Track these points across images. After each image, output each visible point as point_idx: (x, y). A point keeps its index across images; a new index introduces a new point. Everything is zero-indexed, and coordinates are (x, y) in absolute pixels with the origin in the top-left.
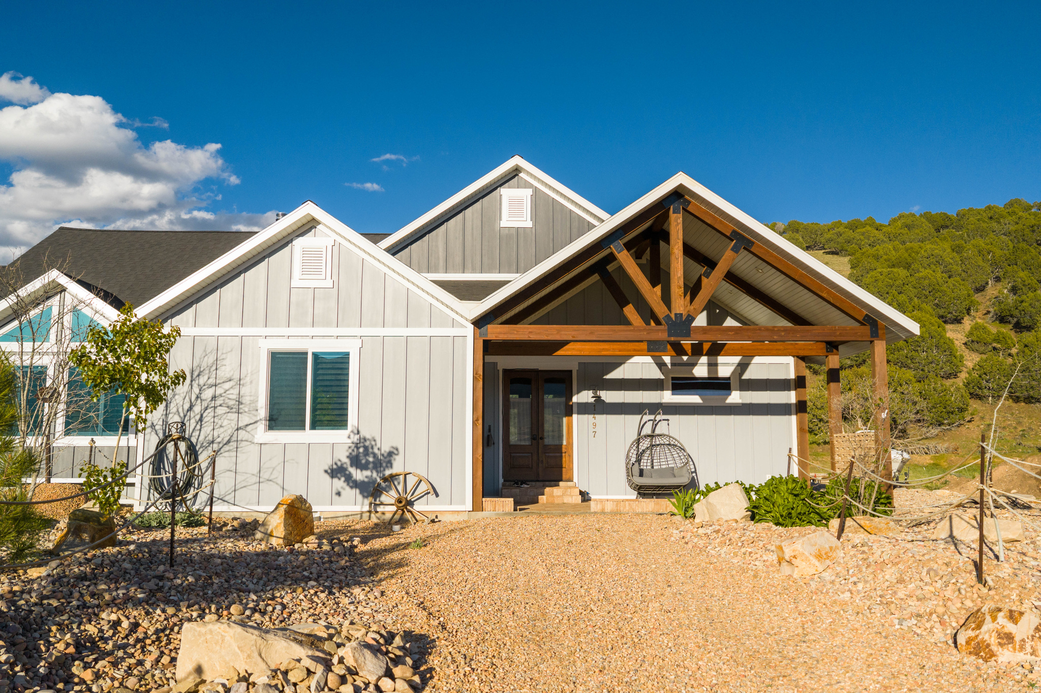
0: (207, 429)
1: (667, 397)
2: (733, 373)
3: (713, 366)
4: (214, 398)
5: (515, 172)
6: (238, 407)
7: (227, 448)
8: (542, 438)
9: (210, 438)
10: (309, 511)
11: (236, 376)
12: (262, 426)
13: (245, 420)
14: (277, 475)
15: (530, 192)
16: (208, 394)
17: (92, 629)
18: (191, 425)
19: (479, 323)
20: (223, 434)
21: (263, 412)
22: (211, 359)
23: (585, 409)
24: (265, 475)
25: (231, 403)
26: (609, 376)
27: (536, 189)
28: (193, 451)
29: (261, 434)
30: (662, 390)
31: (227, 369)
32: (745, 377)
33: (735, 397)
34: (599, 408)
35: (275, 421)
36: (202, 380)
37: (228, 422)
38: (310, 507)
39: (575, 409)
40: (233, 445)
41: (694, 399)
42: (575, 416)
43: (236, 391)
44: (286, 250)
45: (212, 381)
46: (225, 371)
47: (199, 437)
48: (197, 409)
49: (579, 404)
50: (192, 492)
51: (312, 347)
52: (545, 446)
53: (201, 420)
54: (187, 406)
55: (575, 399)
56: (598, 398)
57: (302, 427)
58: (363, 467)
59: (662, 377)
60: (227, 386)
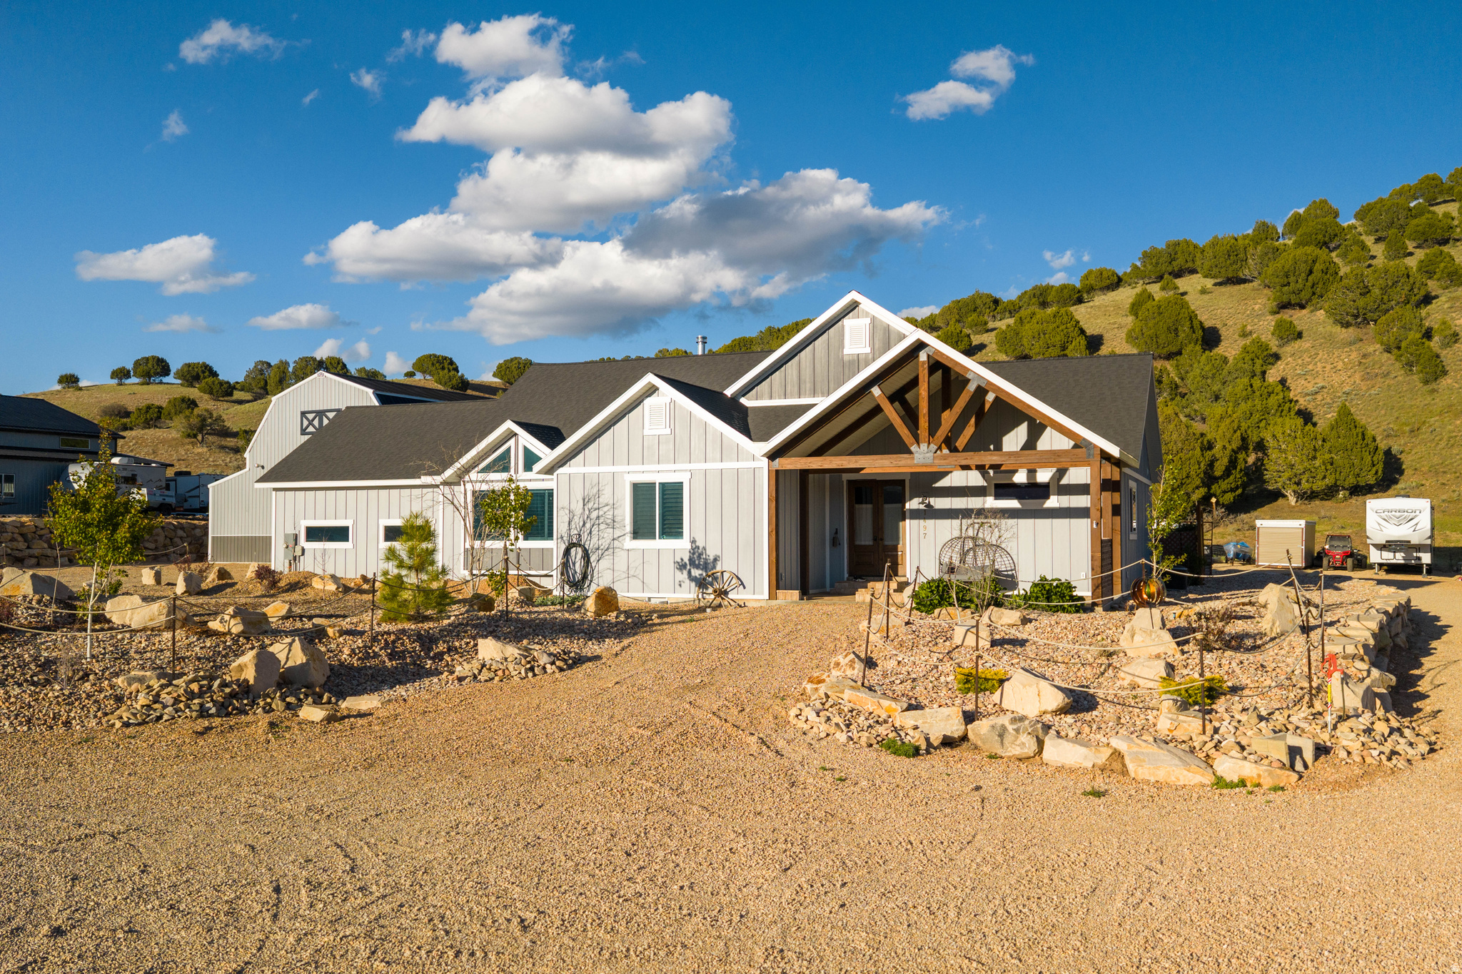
0: (595, 540)
1: (990, 502)
2: (1052, 478)
3: (1032, 472)
4: (598, 518)
5: (854, 306)
6: (613, 524)
7: (607, 553)
8: (882, 540)
9: (596, 546)
10: (615, 596)
11: (611, 502)
12: (628, 537)
13: (617, 533)
14: (639, 572)
15: (868, 321)
16: (594, 515)
17: (457, 644)
18: (585, 536)
19: (772, 456)
20: (604, 543)
21: (628, 528)
22: (595, 490)
23: (916, 515)
24: (631, 573)
25: (609, 521)
26: (938, 485)
27: (874, 319)
28: (586, 556)
29: (629, 543)
30: (985, 495)
31: (606, 497)
32: (1064, 481)
33: (1053, 502)
34: (930, 513)
35: (636, 534)
36: (590, 505)
37: (608, 534)
38: (616, 594)
39: (908, 514)
40: (611, 550)
41: (1014, 504)
42: (908, 521)
43: (611, 513)
44: (641, 407)
45: (596, 506)
46: (603, 500)
47: (591, 544)
48: (588, 525)
49: (911, 511)
50: (587, 583)
51: (659, 479)
52: (885, 546)
53: (590, 533)
54: (581, 524)
55: (907, 506)
56: (929, 506)
57: (654, 538)
58: (697, 567)
59: (985, 484)
60: (606, 509)
